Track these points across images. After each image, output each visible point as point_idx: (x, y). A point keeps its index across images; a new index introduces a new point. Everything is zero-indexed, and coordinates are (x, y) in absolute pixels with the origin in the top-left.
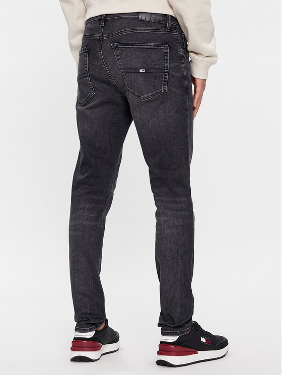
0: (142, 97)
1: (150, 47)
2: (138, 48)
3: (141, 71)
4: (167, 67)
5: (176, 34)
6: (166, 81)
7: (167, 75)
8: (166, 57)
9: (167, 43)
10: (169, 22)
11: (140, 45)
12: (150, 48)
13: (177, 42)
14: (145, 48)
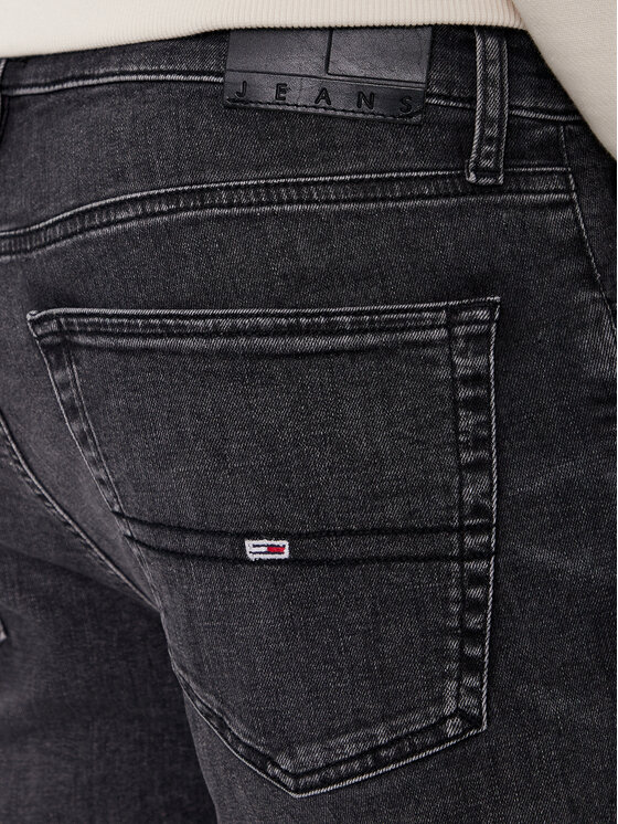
0: (287, 764)
1: (322, 342)
2: (224, 353)
3: (254, 549)
4: (478, 510)
5: (556, 206)
6: (475, 636)
7: (479, 580)
8: (467, 421)
9: (476, 287)
10: (488, 104)
11: (234, 333)
12: (325, 353)
13: (570, 267)
14: (274, 356)
